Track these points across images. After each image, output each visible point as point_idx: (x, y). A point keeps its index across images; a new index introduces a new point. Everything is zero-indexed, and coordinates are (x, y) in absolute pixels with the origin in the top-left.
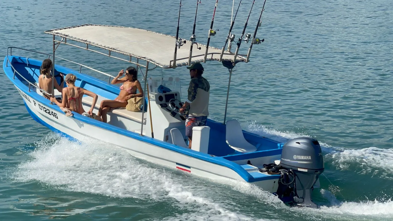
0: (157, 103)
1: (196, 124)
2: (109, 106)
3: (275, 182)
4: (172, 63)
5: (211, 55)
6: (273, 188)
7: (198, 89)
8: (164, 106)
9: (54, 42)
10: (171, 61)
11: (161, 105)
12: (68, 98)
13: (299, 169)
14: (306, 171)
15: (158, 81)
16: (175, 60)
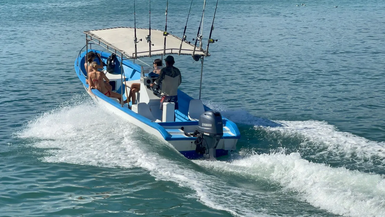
0: (145, 84)
1: (166, 101)
2: (137, 88)
3: (192, 142)
4: (134, 55)
5: (171, 50)
6: (191, 147)
7: (166, 75)
8: (148, 87)
9: (87, 39)
10: (133, 54)
11: (147, 86)
12: (93, 80)
13: (205, 134)
14: (208, 134)
15: (149, 69)
16: (136, 53)
